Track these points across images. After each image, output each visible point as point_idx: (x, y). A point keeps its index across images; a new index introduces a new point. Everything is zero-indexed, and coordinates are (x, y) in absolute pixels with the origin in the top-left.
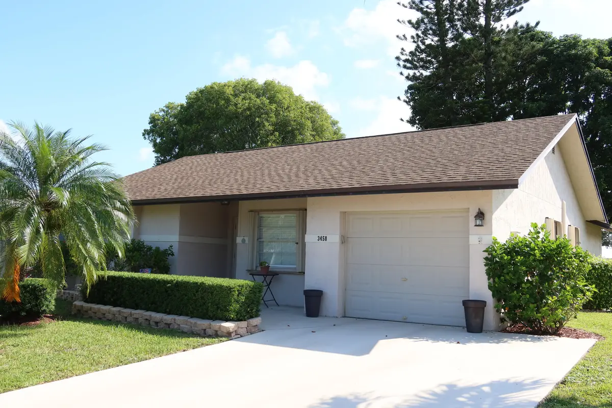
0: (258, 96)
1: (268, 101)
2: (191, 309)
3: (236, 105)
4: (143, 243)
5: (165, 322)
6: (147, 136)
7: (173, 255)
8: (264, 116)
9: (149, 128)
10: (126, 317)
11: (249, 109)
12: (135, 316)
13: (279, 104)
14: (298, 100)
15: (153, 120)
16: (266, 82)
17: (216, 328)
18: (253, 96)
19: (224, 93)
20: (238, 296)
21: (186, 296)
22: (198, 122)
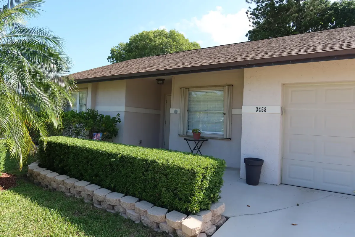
0: (166, 38)
1: (172, 40)
2: (139, 190)
3: (155, 42)
4: (97, 112)
5: (108, 203)
6: (109, 60)
7: (120, 122)
8: (170, 48)
9: (110, 56)
10: (70, 189)
11: (161, 44)
12: (78, 189)
13: (178, 42)
14: (187, 41)
15: (112, 52)
16: (171, 30)
17: (176, 226)
18: (164, 38)
19: (149, 36)
20: (202, 181)
21: (133, 173)
22: (135, 52)
